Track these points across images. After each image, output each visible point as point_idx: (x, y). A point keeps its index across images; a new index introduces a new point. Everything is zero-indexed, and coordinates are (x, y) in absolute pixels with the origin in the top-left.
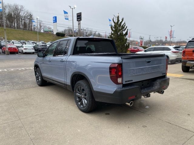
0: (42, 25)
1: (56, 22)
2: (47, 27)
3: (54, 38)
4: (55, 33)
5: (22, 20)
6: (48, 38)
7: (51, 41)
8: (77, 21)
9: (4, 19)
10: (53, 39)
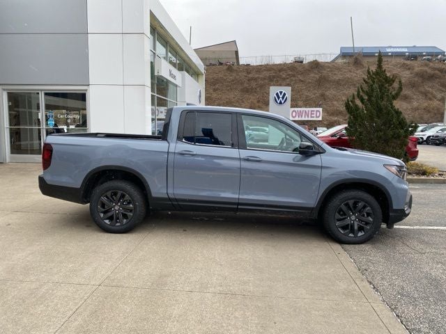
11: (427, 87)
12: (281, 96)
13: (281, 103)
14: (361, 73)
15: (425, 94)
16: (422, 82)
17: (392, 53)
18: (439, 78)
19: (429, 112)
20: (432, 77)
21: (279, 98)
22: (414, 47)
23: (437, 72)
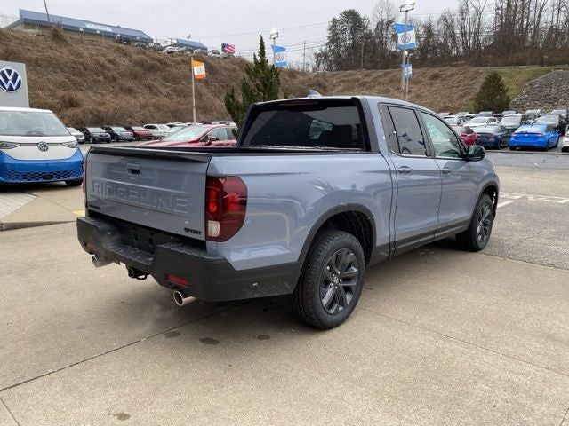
11: (150, 80)
12: (10, 78)
13: (11, 88)
14: (67, 53)
15: (150, 88)
16: (144, 74)
17: (101, 31)
18: (159, 70)
19: (159, 109)
20: (152, 69)
21: (7, 80)
22: (119, 27)
23: (157, 62)
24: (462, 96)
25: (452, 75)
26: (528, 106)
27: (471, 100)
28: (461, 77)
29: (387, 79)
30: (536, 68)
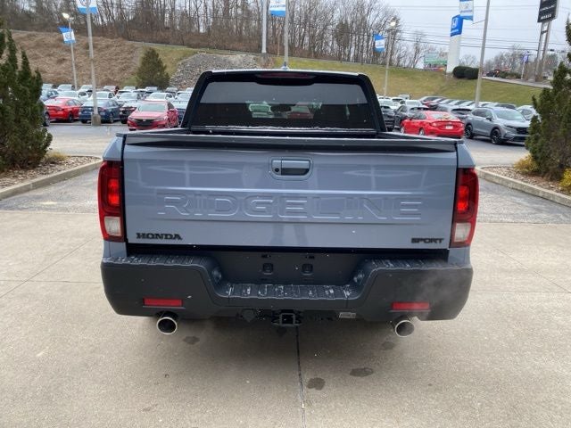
0: (422, 45)
1: (460, 33)
2: (438, 50)
3: (443, 85)
4: (450, 69)
5: (369, 36)
6: (425, 84)
7: (433, 93)
8: (539, 21)
9: (329, 36)
10: (441, 88)
24: (123, 70)
25: (107, 47)
26: (185, 84)
27: (133, 74)
28: (118, 50)
29: (32, 43)
30: (184, 49)
